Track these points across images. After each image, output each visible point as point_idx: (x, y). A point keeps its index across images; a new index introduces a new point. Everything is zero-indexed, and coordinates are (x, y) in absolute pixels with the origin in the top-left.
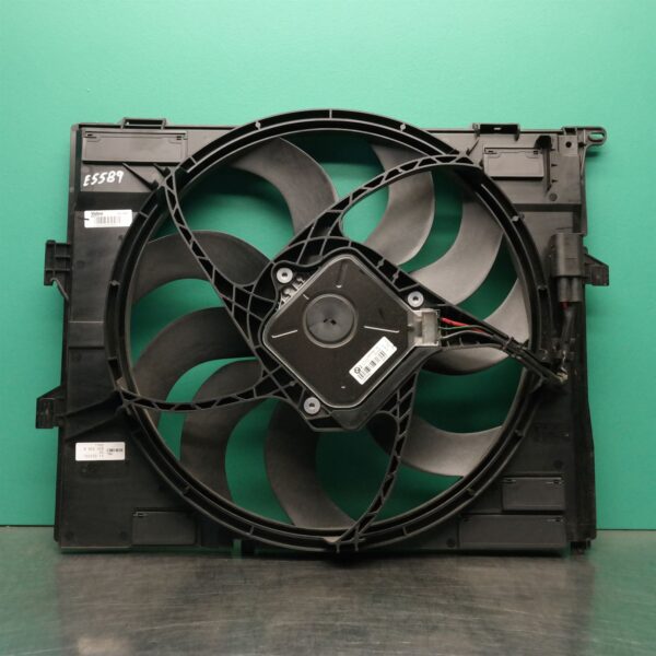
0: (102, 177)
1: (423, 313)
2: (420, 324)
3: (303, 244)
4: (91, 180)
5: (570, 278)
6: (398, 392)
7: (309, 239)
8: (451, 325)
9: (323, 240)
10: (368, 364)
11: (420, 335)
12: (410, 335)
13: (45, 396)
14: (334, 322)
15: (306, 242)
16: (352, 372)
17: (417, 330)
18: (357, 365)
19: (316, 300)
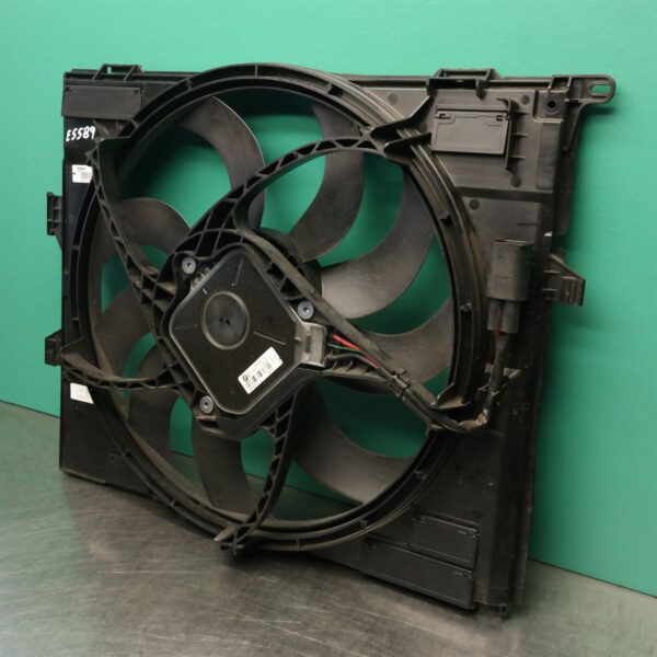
0: (79, 133)
1: (312, 327)
2: (309, 339)
3: (199, 236)
4: (71, 136)
5: (502, 303)
6: (276, 411)
7: (206, 230)
8: (342, 345)
9: (217, 233)
10: (255, 374)
11: (308, 351)
12: (297, 349)
13: (51, 337)
14: (228, 322)
15: (202, 233)
16: (240, 379)
17: (304, 345)
18: (246, 373)
19: (213, 296)
